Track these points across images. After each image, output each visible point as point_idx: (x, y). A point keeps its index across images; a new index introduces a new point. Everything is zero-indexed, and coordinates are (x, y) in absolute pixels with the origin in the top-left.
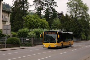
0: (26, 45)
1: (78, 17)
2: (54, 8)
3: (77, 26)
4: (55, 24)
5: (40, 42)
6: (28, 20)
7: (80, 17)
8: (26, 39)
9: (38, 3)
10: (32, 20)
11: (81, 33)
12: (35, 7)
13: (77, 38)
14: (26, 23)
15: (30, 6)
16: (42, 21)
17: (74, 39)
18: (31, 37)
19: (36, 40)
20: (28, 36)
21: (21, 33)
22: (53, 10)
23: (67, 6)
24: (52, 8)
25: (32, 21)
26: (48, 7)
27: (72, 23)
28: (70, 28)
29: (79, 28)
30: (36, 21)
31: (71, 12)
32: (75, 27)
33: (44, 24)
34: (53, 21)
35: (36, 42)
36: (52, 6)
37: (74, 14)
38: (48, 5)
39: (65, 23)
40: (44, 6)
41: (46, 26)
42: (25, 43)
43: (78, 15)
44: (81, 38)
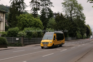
0: (15, 45)
1: (73, 16)
2: (50, 8)
3: (72, 25)
4: (50, 23)
5: (31, 41)
6: (21, 20)
7: (75, 16)
8: (16, 39)
9: (34, 3)
10: (25, 19)
11: (76, 32)
13: (73, 37)
14: (19, 22)
16: (35, 20)
17: (70, 38)
18: (21, 36)
19: (27, 40)
20: (18, 36)
21: (10, 33)
22: (49, 10)
23: (63, 6)
24: (48, 8)
25: (26, 20)
26: (44, 8)
27: (66, 22)
28: (65, 27)
29: (74, 27)
30: (30, 20)
31: (66, 12)
32: (69, 26)
33: (37, 23)
34: (48, 21)
35: (27, 41)
36: (48, 7)
37: (70, 14)
38: (44, 5)
39: (60, 22)
40: (40, 7)
41: (39, 25)
42: (15, 43)
43: (73, 15)
44: (77, 37)
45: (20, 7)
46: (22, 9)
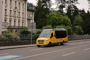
2: (75, 5)
4: (76, 21)
6: (51, 18)
9: (60, 1)
10: (55, 17)
12: (57, 5)
14: (49, 20)
15: (52, 5)
16: (64, 18)
22: (75, 7)
23: (89, 3)
24: (73, 5)
25: (55, 19)
26: (70, 5)
30: (59, 18)
33: (66, 21)
34: (75, 18)
38: (70, 2)
39: (87, 19)
40: (66, 4)
45: (47, 5)
46: (49, 7)
